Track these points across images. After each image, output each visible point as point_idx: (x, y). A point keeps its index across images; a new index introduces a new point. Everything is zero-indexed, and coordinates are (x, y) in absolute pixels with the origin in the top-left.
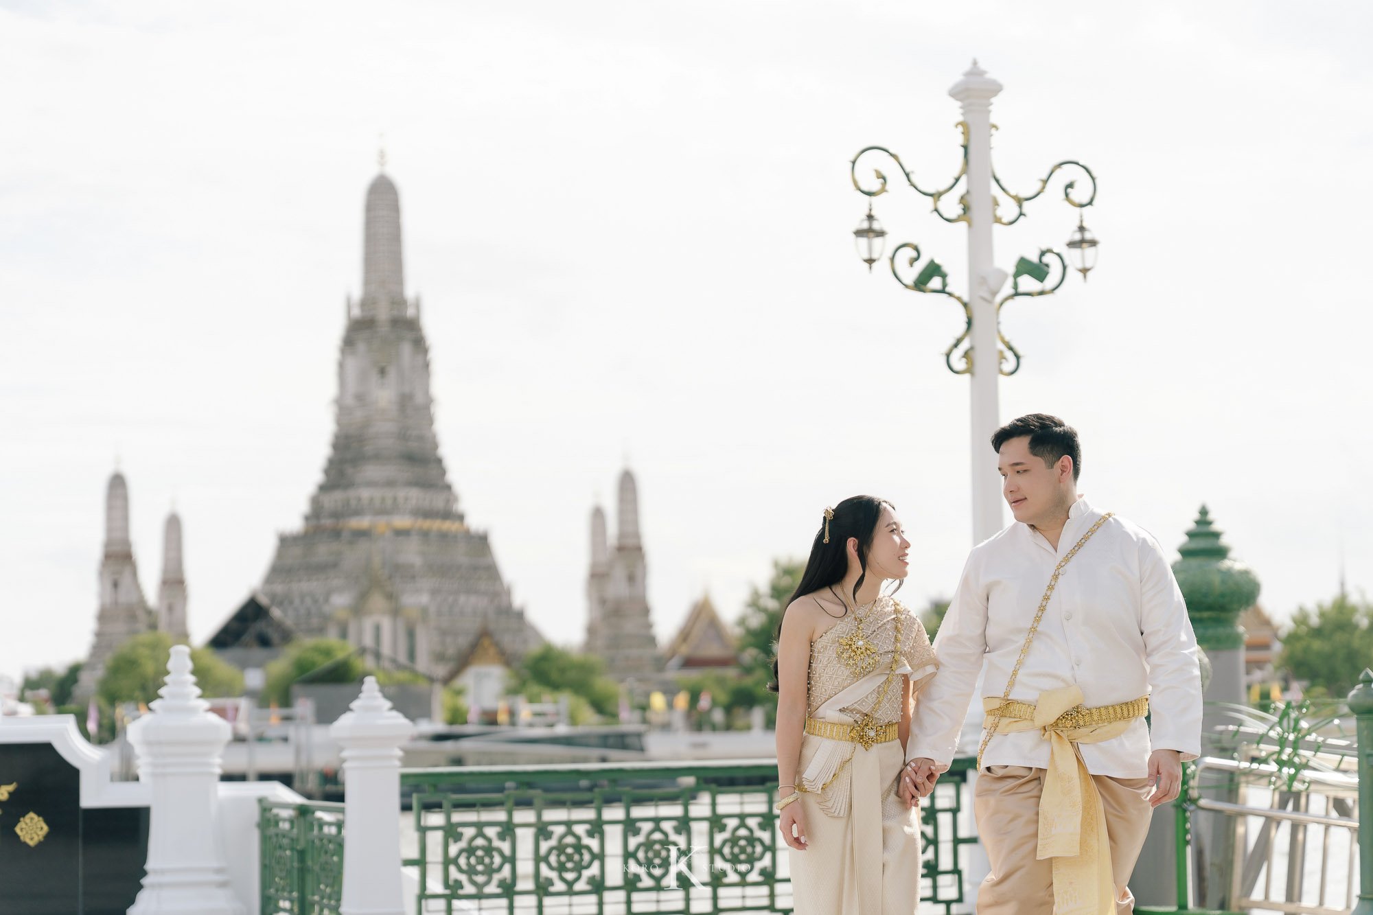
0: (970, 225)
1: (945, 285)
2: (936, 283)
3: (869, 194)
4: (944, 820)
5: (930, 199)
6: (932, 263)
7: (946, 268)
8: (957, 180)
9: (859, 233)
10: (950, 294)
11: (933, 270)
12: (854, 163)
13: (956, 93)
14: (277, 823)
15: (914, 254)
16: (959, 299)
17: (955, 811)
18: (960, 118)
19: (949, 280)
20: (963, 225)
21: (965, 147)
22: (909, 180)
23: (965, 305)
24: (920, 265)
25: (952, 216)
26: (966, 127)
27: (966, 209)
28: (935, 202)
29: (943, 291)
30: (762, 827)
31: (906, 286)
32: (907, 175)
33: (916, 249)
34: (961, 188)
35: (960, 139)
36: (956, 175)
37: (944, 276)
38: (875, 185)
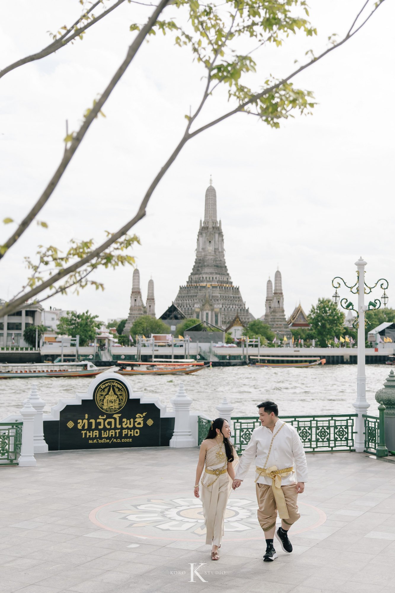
0: (359, 294)
1: (353, 308)
2: (351, 307)
3: (336, 288)
4: (350, 428)
5: (350, 288)
6: (350, 302)
7: (353, 304)
8: (356, 284)
9: (333, 296)
10: (354, 310)
11: (350, 304)
12: (333, 281)
13: (356, 264)
14: (202, 423)
15: (346, 301)
16: (356, 311)
17: (352, 426)
18: (357, 270)
19: (354, 307)
20: (357, 294)
21: (358, 277)
22: (345, 284)
23: (357, 312)
24: (347, 303)
25: (355, 292)
26: (358, 272)
27: (358, 291)
28: (351, 289)
29: (352, 309)
30: (309, 429)
31: (344, 308)
32: (345, 283)
33: (347, 300)
34: (357, 286)
35: (357, 275)
36: (356, 283)
37: (353, 306)
38: (338, 286)
